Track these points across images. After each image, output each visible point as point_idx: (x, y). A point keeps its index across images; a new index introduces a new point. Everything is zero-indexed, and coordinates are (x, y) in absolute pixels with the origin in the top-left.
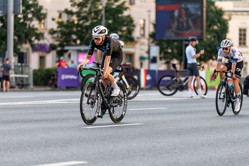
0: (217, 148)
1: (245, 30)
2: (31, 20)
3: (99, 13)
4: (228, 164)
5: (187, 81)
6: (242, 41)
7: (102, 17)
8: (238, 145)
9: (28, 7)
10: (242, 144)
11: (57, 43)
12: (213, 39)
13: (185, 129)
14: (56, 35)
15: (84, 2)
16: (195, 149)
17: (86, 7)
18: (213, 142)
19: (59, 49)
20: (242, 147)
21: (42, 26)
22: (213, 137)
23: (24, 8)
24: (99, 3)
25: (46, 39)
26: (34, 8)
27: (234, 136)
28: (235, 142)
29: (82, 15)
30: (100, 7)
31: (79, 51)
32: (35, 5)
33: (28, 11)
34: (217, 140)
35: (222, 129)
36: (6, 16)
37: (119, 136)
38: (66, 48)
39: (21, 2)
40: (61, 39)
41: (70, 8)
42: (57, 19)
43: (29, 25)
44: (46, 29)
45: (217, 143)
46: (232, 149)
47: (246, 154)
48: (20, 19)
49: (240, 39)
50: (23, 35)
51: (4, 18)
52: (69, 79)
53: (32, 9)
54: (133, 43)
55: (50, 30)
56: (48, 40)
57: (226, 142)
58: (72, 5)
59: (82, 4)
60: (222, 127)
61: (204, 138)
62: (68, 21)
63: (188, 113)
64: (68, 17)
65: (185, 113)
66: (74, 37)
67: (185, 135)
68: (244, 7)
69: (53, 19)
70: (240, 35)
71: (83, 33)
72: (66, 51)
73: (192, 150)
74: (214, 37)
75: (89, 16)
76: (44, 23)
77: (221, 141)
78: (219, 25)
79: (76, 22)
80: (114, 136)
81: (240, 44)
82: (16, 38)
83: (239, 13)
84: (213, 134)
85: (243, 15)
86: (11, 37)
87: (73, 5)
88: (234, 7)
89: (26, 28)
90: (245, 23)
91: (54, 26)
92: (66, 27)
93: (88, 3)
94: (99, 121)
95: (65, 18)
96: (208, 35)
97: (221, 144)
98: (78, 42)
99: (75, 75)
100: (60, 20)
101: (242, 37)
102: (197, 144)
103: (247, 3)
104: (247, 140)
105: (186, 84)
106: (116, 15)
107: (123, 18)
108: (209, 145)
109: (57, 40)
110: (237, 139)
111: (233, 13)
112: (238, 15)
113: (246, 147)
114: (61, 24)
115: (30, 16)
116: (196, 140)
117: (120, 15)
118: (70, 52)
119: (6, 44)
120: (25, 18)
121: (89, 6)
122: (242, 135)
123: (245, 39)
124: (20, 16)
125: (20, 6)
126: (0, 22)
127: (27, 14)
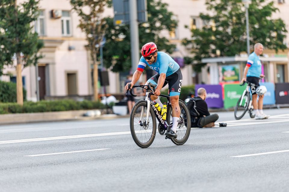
2: (160, 29)
3: (241, 16)
7: (245, 21)
9: (154, 13)
11: (192, 56)
14: (190, 46)
15: (223, 4)
17: (226, 9)
19: (195, 62)
21: (173, 36)
23: (150, 16)
24: (241, 4)
25: (178, 51)
26: (162, 14)
29: (222, 19)
30: (243, 9)
31: (219, 64)
32: (163, 11)
33: (156, 19)
36: (128, 26)
37: (277, 165)
38: (204, 61)
39: (146, 8)
40: (197, 51)
41: (205, 12)
42: (191, 26)
43: (157, 35)
44: (178, 39)
51: (126, 28)
52: (209, 99)
53: (161, 16)
54: (285, 51)
55: (183, 40)
56: (181, 53)
58: (208, 9)
59: (220, 7)
62: (204, 28)
64: (204, 23)
66: (213, 47)
69: (186, 27)
71: (224, 41)
72: (205, 64)
75: (230, 20)
76: (175, 33)
79: (214, 29)
80: (271, 165)
87: (210, 8)
91: (188, 35)
92: (203, 35)
93: (227, 5)
94: (250, 147)
95: (200, 25)
98: (218, 52)
99: (216, 93)
100: (194, 27)
106: (263, 19)
107: (273, 22)
109: (192, 52)
114: (195, 32)
115: (158, 24)
117: (268, 18)
118: (208, 65)
119: (130, 60)
120: (152, 27)
121: (229, 8)
124: (146, 25)
125: (144, 12)
126: (122, 33)
127: (155, 22)
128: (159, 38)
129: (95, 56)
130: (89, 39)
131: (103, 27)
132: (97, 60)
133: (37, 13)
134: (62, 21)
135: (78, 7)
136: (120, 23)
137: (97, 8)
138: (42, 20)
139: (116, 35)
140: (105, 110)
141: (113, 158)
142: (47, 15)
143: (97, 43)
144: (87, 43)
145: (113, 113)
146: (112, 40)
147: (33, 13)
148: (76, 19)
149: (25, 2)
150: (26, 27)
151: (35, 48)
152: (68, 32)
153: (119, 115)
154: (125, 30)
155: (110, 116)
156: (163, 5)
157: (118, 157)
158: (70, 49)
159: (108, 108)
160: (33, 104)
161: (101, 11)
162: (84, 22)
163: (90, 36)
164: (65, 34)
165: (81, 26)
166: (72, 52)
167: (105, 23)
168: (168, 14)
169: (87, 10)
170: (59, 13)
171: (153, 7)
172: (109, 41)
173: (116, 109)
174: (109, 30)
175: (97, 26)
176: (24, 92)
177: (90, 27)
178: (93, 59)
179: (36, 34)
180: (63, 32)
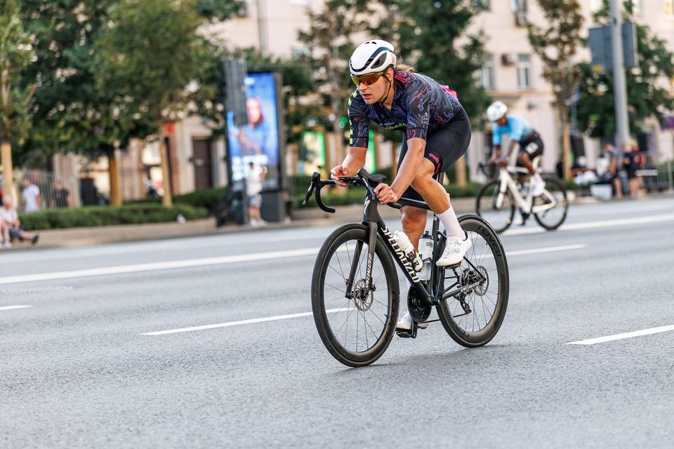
2: (656, 76)
9: (647, 54)
23: (642, 58)
26: (659, 56)
32: (660, 51)
33: (649, 62)
36: (611, 72)
39: (635, 47)
43: (653, 86)
48: (634, 76)
50: (643, 104)
82: (632, 109)
86: (623, 109)
89: (647, 92)
115: (653, 70)
119: (615, 122)
120: (645, 74)
124: (636, 71)
125: (633, 55)
126: (602, 82)
127: (648, 67)
128: (655, 90)
129: (565, 116)
130: (557, 94)
131: (576, 75)
132: (569, 121)
133: (483, 58)
134: (518, 70)
135: (541, 49)
136: (599, 69)
137: (567, 49)
138: (490, 69)
139: (595, 87)
140: (580, 193)
141: (591, 258)
142: (497, 61)
143: (568, 97)
144: (552, 98)
145: (590, 195)
146: (590, 94)
147: (479, 58)
148: (537, 65)
149: (467, 46)
150: (467, 78)
151: (480, 108)
152: (527, 83)
153: (601, 199)
154: (607, 79)
155: (588, 200)
156: (660, 43)
157: (599, 257)
158: (530, 107)
159: (585, 190)
160: (477, 185)
161: (572, 52)
162: (549, 70)
163: (558, 89)
164: (523, 86)
165: (546, 75)
166: (534, 113)
167: (578, 70)
168: (667, 56)
169: (552, 52)
170: (514, 58)
171: (647, 46)
172: (585, 95)
173: (596, 190)
174: (584, 80)
175: (568, 75)
176: (467, 170)
177: (557, 77)
178: (562, 119)
179: (482, 89)
180: (519, 83)
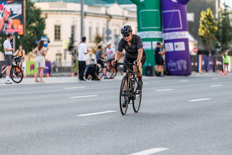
0: (28, 125)
1: (59, 27)
4: (35, 138)
5: (5, 70)
6: (57, 36)
8: (47, 122)
10: (50, 121)
12: (32, 34)
13: (3, 110)
16: (10, 126)
18: (25, 120)
20: (49, 124)
22: (26, 116)
27: (44, 115)
28: (44, 120)
34: (29, 119)
35: (34, 109)
45: (29, 121)
46: (41, 125)
47: (52, 130)
49: (56, 34)
57: (37, 120)
60: (34, 108)
61: (18, 117)
63: (7, 96)
65: (5, 97)
67: (2, 114)
68: (59, 7)
70: (56, 31)
73: (7, 127)
74: (34, 33)
77: (32, 119)
78: (37, 22)
81: (56, 38)
83: (55, 12)
84: (26, 113)
85: (57, 14)
88: (50, 7)
90: (59, 21)
96: (28, 31)
97: (32, 122)
101: (57, 32)
102: (11, 122)
103: (60, 4)
104: (55, 118)
105: (4, 72)
108: (21, 123)
110: (46, 117)
111: (50, 12)
112: (53, 14)
113: (53, 124)
116: (11, 119)
122: (51, 114)
123: (59, 34)
